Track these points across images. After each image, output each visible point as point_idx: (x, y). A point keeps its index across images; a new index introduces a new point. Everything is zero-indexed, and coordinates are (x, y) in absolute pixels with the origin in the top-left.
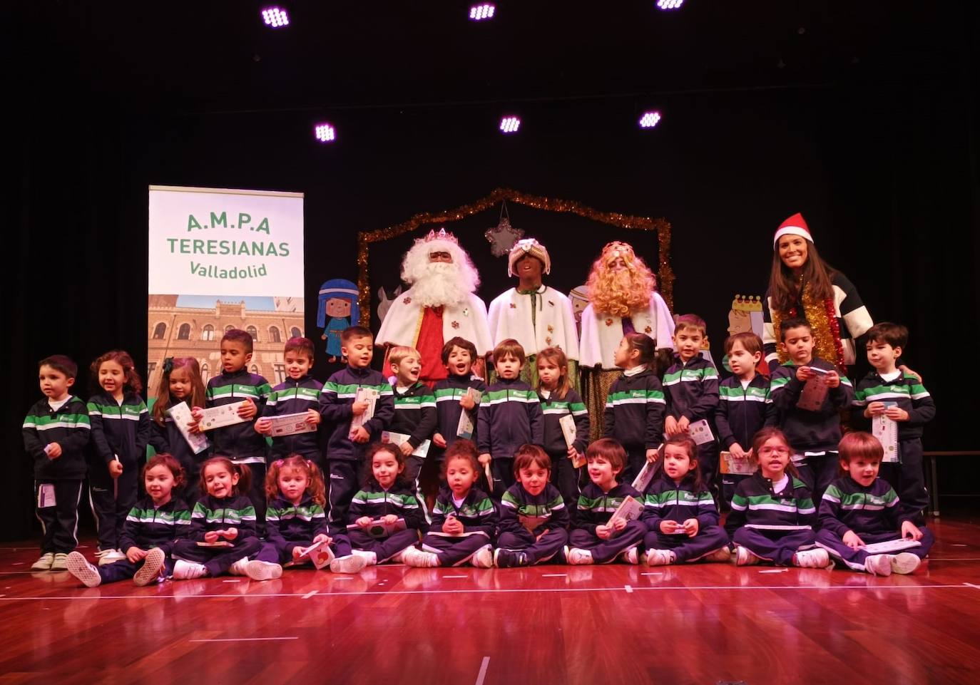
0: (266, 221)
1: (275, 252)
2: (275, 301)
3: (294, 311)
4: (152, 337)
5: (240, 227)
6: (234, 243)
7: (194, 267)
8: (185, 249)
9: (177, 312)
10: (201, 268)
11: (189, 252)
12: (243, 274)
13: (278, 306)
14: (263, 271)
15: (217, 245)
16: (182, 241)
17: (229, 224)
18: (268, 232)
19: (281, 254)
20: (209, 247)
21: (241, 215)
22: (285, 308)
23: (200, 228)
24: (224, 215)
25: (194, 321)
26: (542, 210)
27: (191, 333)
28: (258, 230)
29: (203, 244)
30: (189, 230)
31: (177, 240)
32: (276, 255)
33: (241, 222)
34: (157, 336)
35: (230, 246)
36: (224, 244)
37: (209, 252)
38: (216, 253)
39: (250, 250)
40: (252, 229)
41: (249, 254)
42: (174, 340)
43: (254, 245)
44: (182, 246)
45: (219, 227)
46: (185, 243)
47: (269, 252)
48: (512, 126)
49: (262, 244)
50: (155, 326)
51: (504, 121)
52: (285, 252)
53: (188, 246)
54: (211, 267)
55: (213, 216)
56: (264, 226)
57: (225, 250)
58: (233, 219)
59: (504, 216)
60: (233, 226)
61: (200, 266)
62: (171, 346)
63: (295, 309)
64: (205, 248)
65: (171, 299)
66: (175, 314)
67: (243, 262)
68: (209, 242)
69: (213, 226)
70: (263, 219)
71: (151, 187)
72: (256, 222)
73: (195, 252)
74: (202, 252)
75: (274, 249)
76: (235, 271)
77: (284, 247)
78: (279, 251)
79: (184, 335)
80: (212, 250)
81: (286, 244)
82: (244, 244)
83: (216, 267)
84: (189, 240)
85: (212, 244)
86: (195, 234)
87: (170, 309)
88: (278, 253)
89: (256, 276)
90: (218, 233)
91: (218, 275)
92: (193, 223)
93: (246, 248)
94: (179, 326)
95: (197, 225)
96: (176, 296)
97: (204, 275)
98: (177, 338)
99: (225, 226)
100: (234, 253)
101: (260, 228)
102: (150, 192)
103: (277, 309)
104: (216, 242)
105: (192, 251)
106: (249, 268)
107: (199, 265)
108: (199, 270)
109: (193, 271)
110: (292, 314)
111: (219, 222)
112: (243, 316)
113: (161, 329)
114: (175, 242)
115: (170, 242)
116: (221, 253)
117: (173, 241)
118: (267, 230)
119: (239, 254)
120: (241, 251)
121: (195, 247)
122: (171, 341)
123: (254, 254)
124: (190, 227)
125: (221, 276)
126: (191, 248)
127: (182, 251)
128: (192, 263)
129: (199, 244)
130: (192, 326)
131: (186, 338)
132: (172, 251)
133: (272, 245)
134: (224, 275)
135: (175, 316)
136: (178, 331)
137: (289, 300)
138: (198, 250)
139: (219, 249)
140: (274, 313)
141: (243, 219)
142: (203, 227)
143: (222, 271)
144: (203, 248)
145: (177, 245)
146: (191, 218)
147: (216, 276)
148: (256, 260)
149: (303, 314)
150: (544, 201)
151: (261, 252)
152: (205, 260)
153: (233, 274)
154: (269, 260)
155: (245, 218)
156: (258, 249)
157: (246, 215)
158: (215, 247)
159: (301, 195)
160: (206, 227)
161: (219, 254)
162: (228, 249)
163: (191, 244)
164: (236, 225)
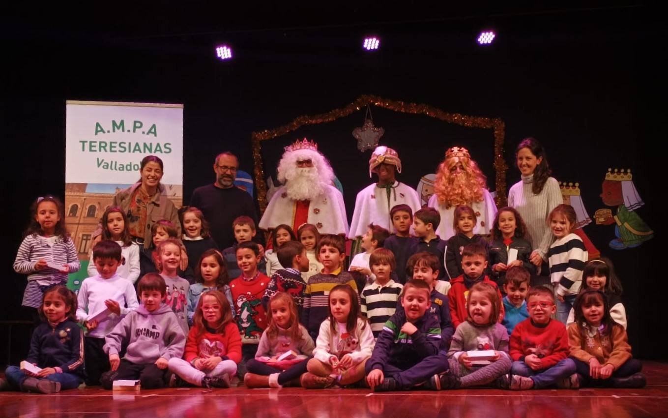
0: (154, 126)
1: (161, 150)
3: (174, 195)
4: (68, 215)
5: (134, 131)
6: (130, 144)
7: (100, 162)
8: (93, 148)
9: (86, 196)
10: (105, 163)
11: (95, 151)
15: (117, 145)
16: (91, 142)
17: (126, 129)
18: (156, 135)
19: (165, 152)
20: (111, 147)
21: (135, 122)
23: (104, 132)
24: (122, 122)
25: (99, 203)
26: (399, 112)
27: (97, 212)
28: (148, 134)
29: (106, 144)
30: (96, 134)
31: (86, 142)
32: (162, 152)
33: (135, 127)
34: (71, 214)
35: (127, 146)
36: (122, 145)
37: (111, 151)
38: (116, 151)
39: (142, 150)
40: (143, 133)
41: (141, 152)
42: (84, 217)
43: (145, 145)
44: (91, 146)
45: (119, 131)
46: (93, 144)
47: (156, 150)
48: (373, 45)
49: (151, 144)
50: (70, 207)
51: (366, 41)
52: (168, 150)
53: (95, 146)
54: (112, 162)
55: (114, 123)
56: (153, 130)
57: (123, 149)
58: (129, 125)
59: (369, 117)
60: (129, 131)
61: (104, 162)
62: (81, 222)
63: (175, 194)
64: (108, 148)
65: (82, 187)
66: (85, 197)
67: (136, 158)
68: (111, 143)
69: (114, 131)
70: (152, 124)
71: (68, 102)
72: (146, 127)
73: (100, 151)
74: (106, 151)
75: (160, 148)
76: (130, 165)
77: (167, 146)
78: (163, 149)
79: (91, 213)
80: (113, 149)
81: (169, 144)
82: (137, 144)
83: (116, 162)
84: (96, 142)
85: (113, 145)
86: (101, 137)
87: (81, 194)
88: (163, 151)
90: (118, 136)
91: (117, 168)
92: (99, 129)
93: (139, 148)
94: (88, 207)
95: (102, 130)
96: (85, 185)
97: (107, 168)
98: (86, 216)
99: (123, 130)
100: (130, 151)
101: (150, 132)
102: (67, 106)
104: (116, 143)
105: (98, 151)
107: (103, 160)
108: (103, 164)
109: (99, 165)
110: (173, 197)
111: (118, 128)
113: (74, 209)
114: (85, 144)
115: (81, 143)
116: (120, 151)
117: (83, 142)
118: (155, 133)
119: (134, 152)
120: (135, 150)
121: (100, 147)
122: (82, 218)
123: (145, 152)
124: (97, 132)
125: (119, 169)
126: (97, 148)
127: (91, 150)
128: (98, 159)
129: (103, 145)
130: (97, 207)
131: (93, 216)
132: (83, 150)
133: (158, 145)
134: (122, 168)
135: (85, 199)
136: (87, 211)
137: (171, 187)
138: (102, 149)
139: (118, 148)
141: (137, 125)
142: (106, 132)
143: (121, 165)
144: (106, 148)
145: (87, 145)
146: (98, 125)
147: (116, 169)
149: (182, 198)
150: (400, 104)
151: (150, 151)
152: (107, 157)
153: (129, 168)
155: (138, 125)
156: (148, 148)
157: (139, 122)
158: (115, 147)
159: (182, 106)
160: (109, 132)
161: (118, 152)
162: (125, 148)
163: (97, 145)
164: (132, 130)
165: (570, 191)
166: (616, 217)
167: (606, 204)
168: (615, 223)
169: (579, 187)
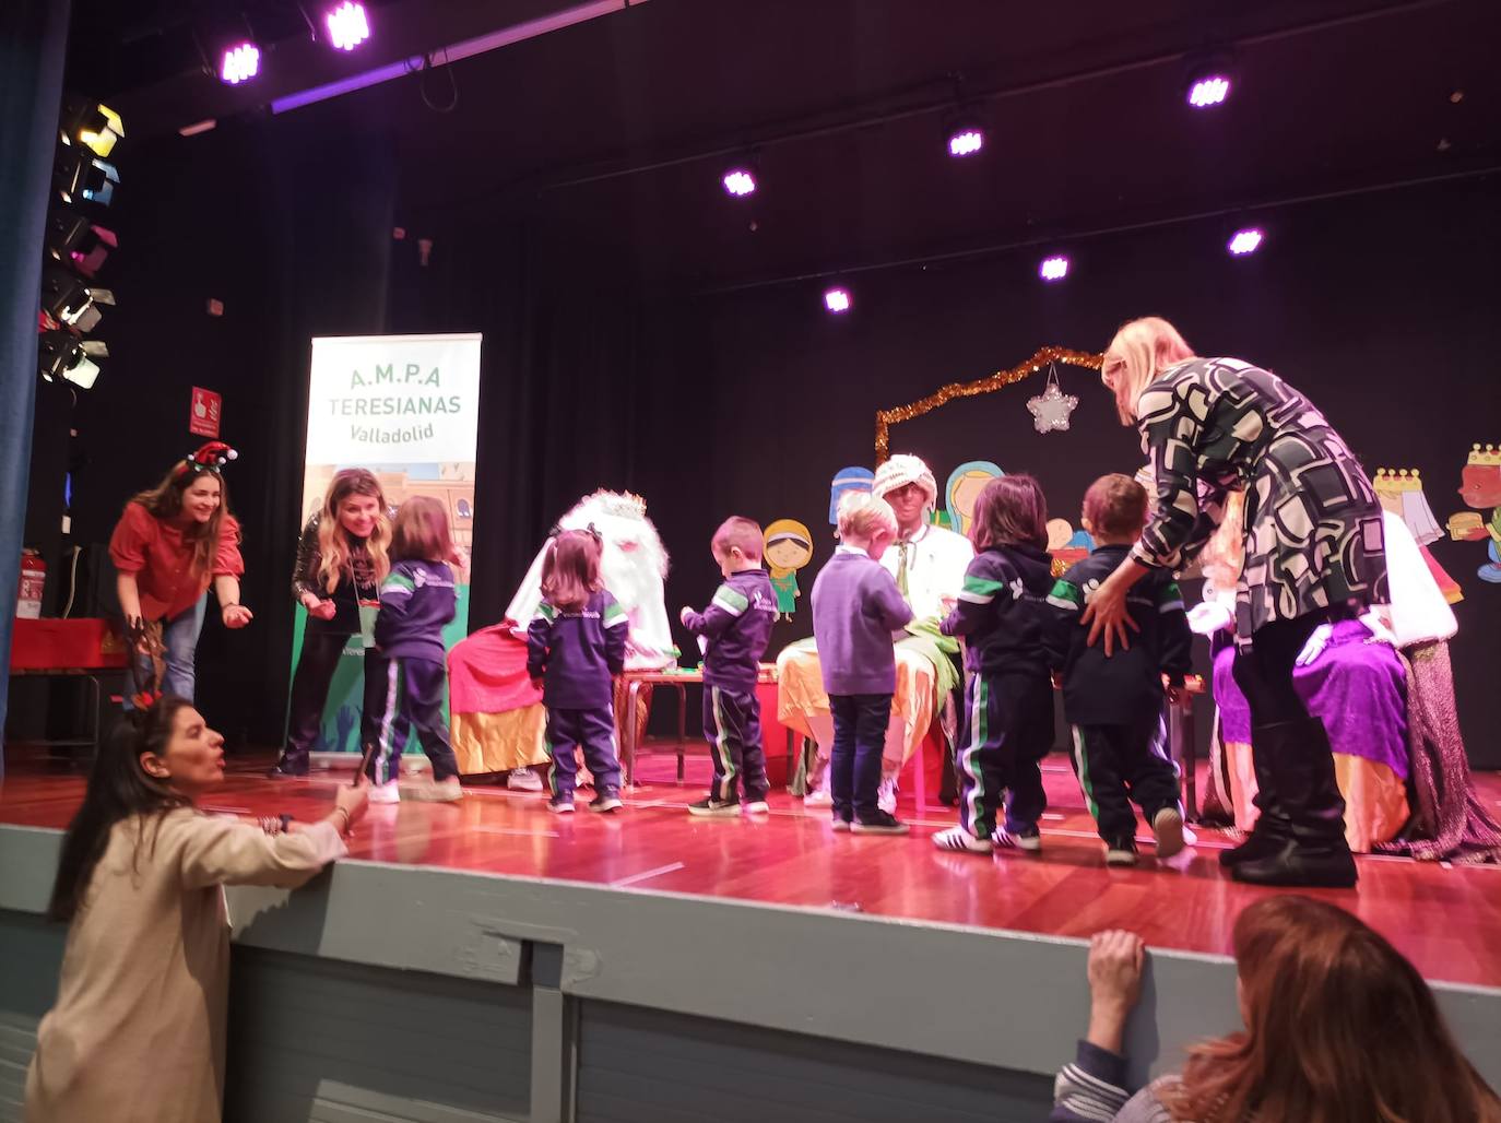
0: (437, 371)
1: (444, 408)
2: (441, 468)
3: (460, 479)
5: (407, 380)
6: (399, 400)
7: (355, 431)
8: (347, 410)
10: (362, 432)
11: (350, 414)
12: (407, 438)
13: (443, 473)
14: (429, 432)
15: (381, 403)
16: (344, 401)
17: (395, 378)
18: (438, 385)
19: (451, 411)
20: (372, 406)
21: (409, 366)
22: (452, 476)
23: (363, 384)
24: (390, 368)
28: (427, 382)
29: (366, 403)
30: (352, 387)
31: (337, 400)
32: (445, 412)
33: (408, 374)
35: (395, 404)
36: (388, 403)
37: (372, 413)
38: (379, 413)
39: (417, 408)
40: (420, 382)
41: (415, 412)
43: (422, 400)
44: (344, 407)
45: (384, 382)
46: (347, 403)
47: (437, 408)
49: (430, 400)
52: (455, 408)
53: (349, 407)
54: (372, 430)
55: (378, 369)
56: (435, 377)
57: (388, 409)
58: (399, 372)
60: (399, 380)
61: (362, 430)
63: (463, 477)
64: (368, 409)
67: (407, 421)
68: (372, 400)
69: (378, 381)
70: (433, 369)
71: (316, 339)
72: (424, 374)
73: (357, 412)
74: (364, 412)
75: (443, 404)
76: (399, 434)
77: (455, 401)
78: (449, 407)
80: (375, 410)
81: (457, 398)
82: (410, 401)
83: (378, 432)
84: (350, 400)
85: (376, 403)
86: (359, 392)
88: (448, 409)
89: (421, 437)
90: (384, 389)
91: (379, 439)
92: (357, 379)
93: (412, 405)
95: (362, 382)
97: (365, 440)
99: (391, 379)
100: (399, 411)
101: (430, 380)
102: (314, 345)
103: (441, 477)
104: (379, 400)
105: (354, 412)
106: (414, 429)
107: (360, 428)
108: (360, 433)
109: (353, 435)
110: (460, 483)
111: (384, 376)
112: (405, 486)
114: (336, 403)
115: (331, 403)
116: (385, 413)
117: (333, 402)
118: (437, 382)
119: (405, 412)
120: (406, 409)
121: (357, 407)
123: (420, 412)
124: (354, 384)
125: (382, 440)
126: (353, 410)
127: (344, 413)
128: (353, 426)
129: (361, 404)
132: (333, 412)
133: (441, 400)
134: (387, 438)
137: (456, 467)
138: (360, 411)
139: (383, 408)
140: (438, 483)
141: (411, 371)
142: (367, 383)
143: (384, 434)
144: (365, 408)
145: (339, 406)
146: (356, 373)
147: (377, 440)
148: (424, 419)
149: (473, 483)
151: (429, 410)
152: (366, 422)
153: (396, 438)
154: (436, 419)
155: (413, 370)
156: (425, 406)
157: (416, 366)
158: (378, 406)
159: (479, 336)
160: (370, 383)
161: (382, 415)
162: (392, 407)
163: (353, 404)
164: (403, 378)
165: (1403, 484)
166: (1490, 527)
167: (1470, 504)
168: (1490, 537)
169: (1419, 477)
